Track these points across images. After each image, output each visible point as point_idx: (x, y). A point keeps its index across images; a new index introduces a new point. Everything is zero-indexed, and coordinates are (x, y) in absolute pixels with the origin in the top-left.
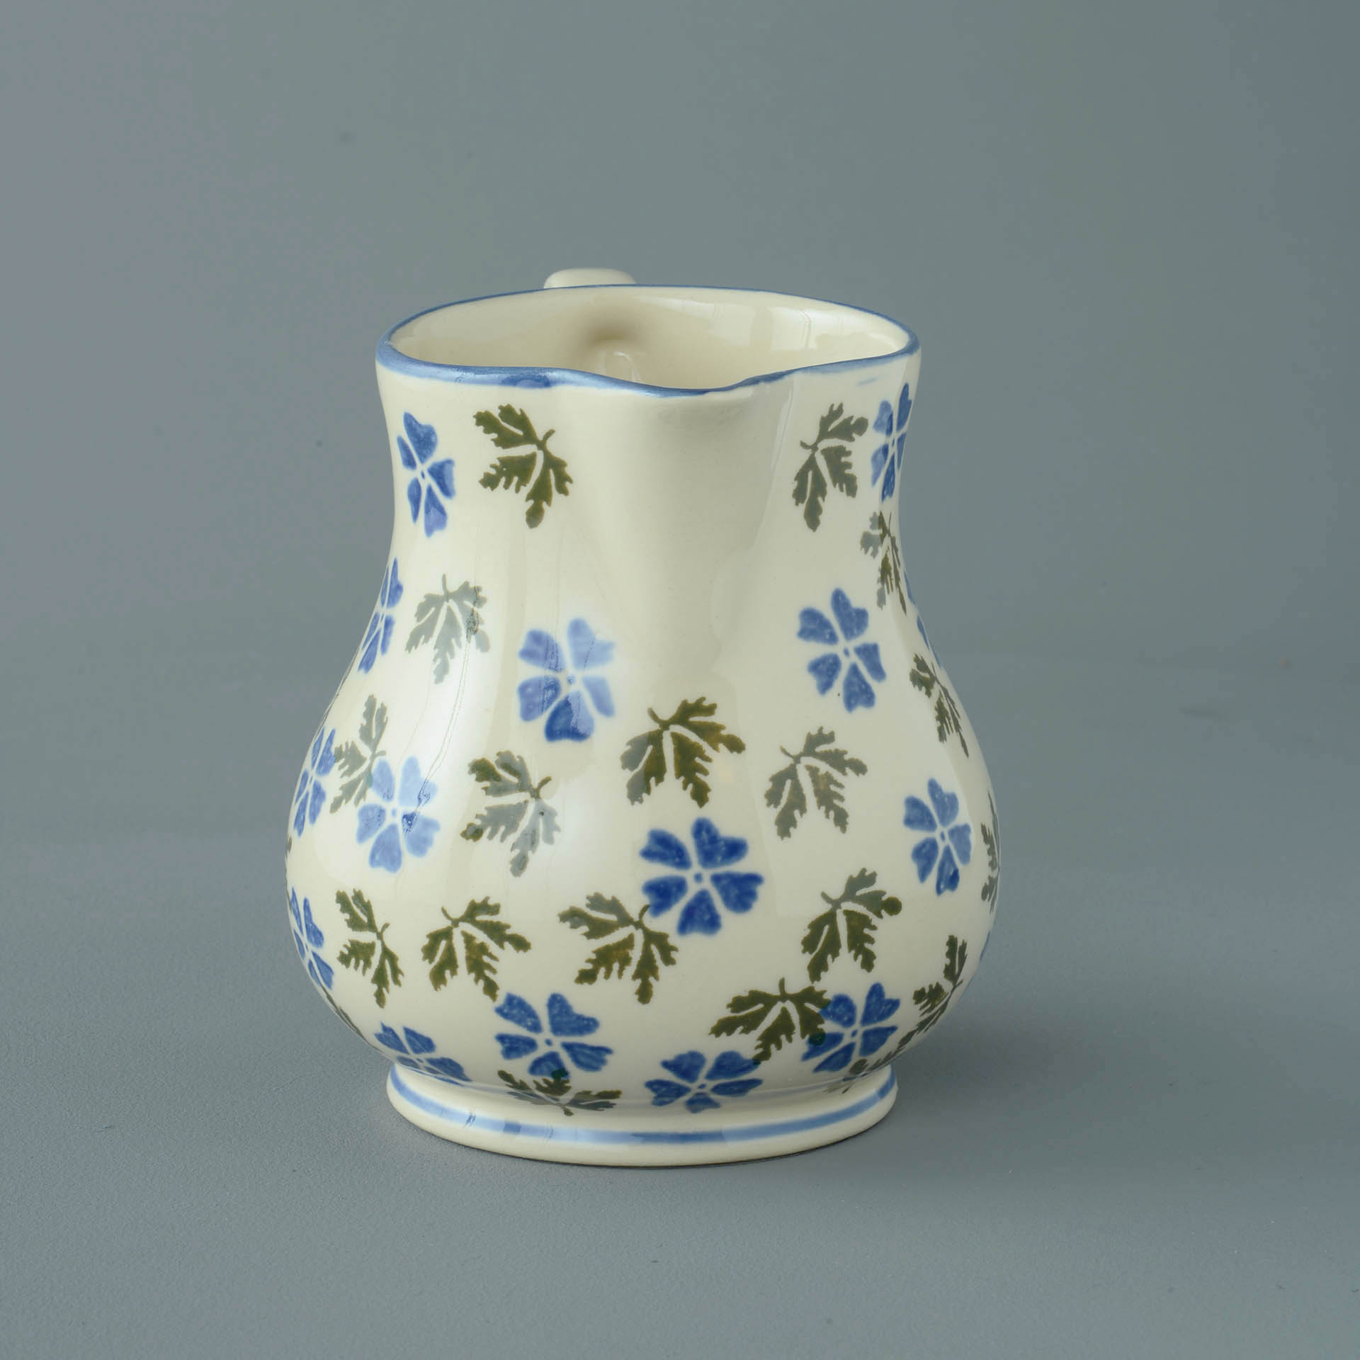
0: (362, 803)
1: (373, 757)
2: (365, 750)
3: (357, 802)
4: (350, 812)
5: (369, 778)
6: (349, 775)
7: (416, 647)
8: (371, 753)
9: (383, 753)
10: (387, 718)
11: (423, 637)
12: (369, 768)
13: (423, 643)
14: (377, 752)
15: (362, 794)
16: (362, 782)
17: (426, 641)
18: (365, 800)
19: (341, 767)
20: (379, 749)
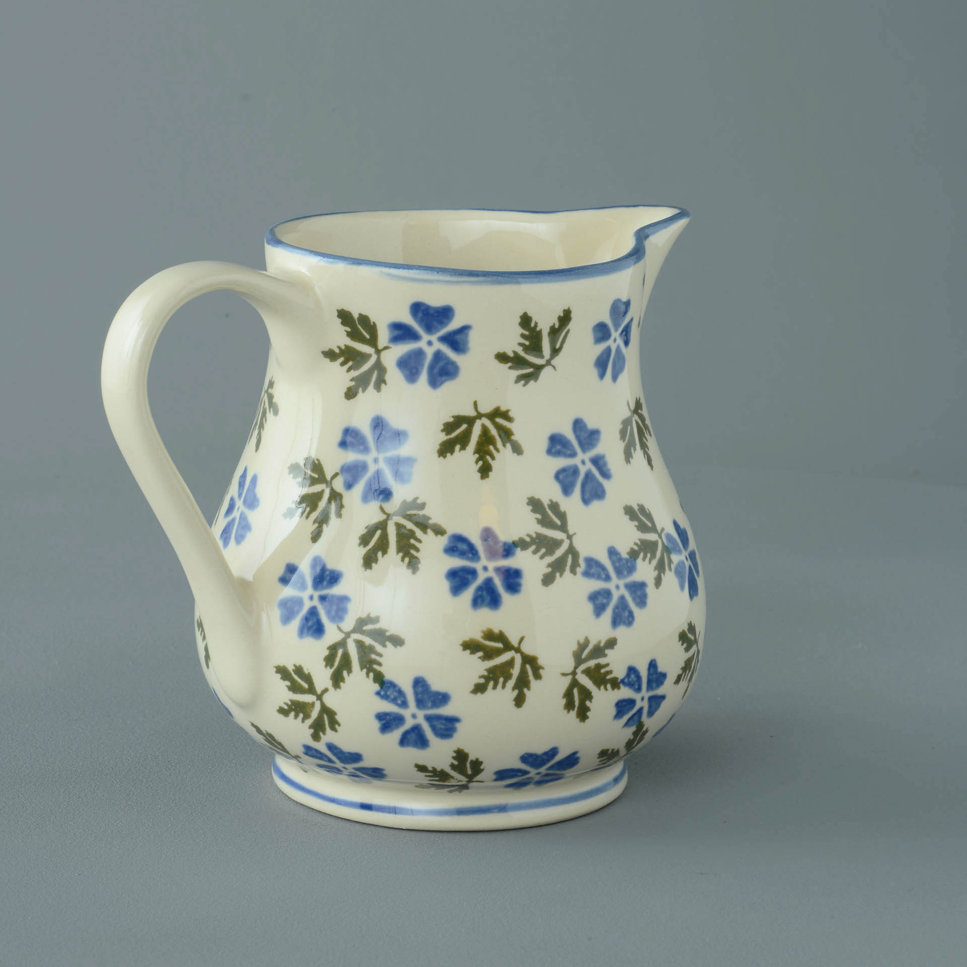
0: (673, 566)
1: (660, 536)
2: (652, 537)
3: (670, 569)
4: (670, 578)
5: (667, 550)
6: (655, 558)
7: (632, 458)
8: (657, 535)
9: (663, 530)
10: (648, 509)
11: (632, 448)
12: (663, 543)
13: (634, 452)
14: (659, 532)
15: (670, 561)
16: (665, 555)
17: (635, 449)
18: (673, 563)
19: (644, 559)
20: (659, 529)
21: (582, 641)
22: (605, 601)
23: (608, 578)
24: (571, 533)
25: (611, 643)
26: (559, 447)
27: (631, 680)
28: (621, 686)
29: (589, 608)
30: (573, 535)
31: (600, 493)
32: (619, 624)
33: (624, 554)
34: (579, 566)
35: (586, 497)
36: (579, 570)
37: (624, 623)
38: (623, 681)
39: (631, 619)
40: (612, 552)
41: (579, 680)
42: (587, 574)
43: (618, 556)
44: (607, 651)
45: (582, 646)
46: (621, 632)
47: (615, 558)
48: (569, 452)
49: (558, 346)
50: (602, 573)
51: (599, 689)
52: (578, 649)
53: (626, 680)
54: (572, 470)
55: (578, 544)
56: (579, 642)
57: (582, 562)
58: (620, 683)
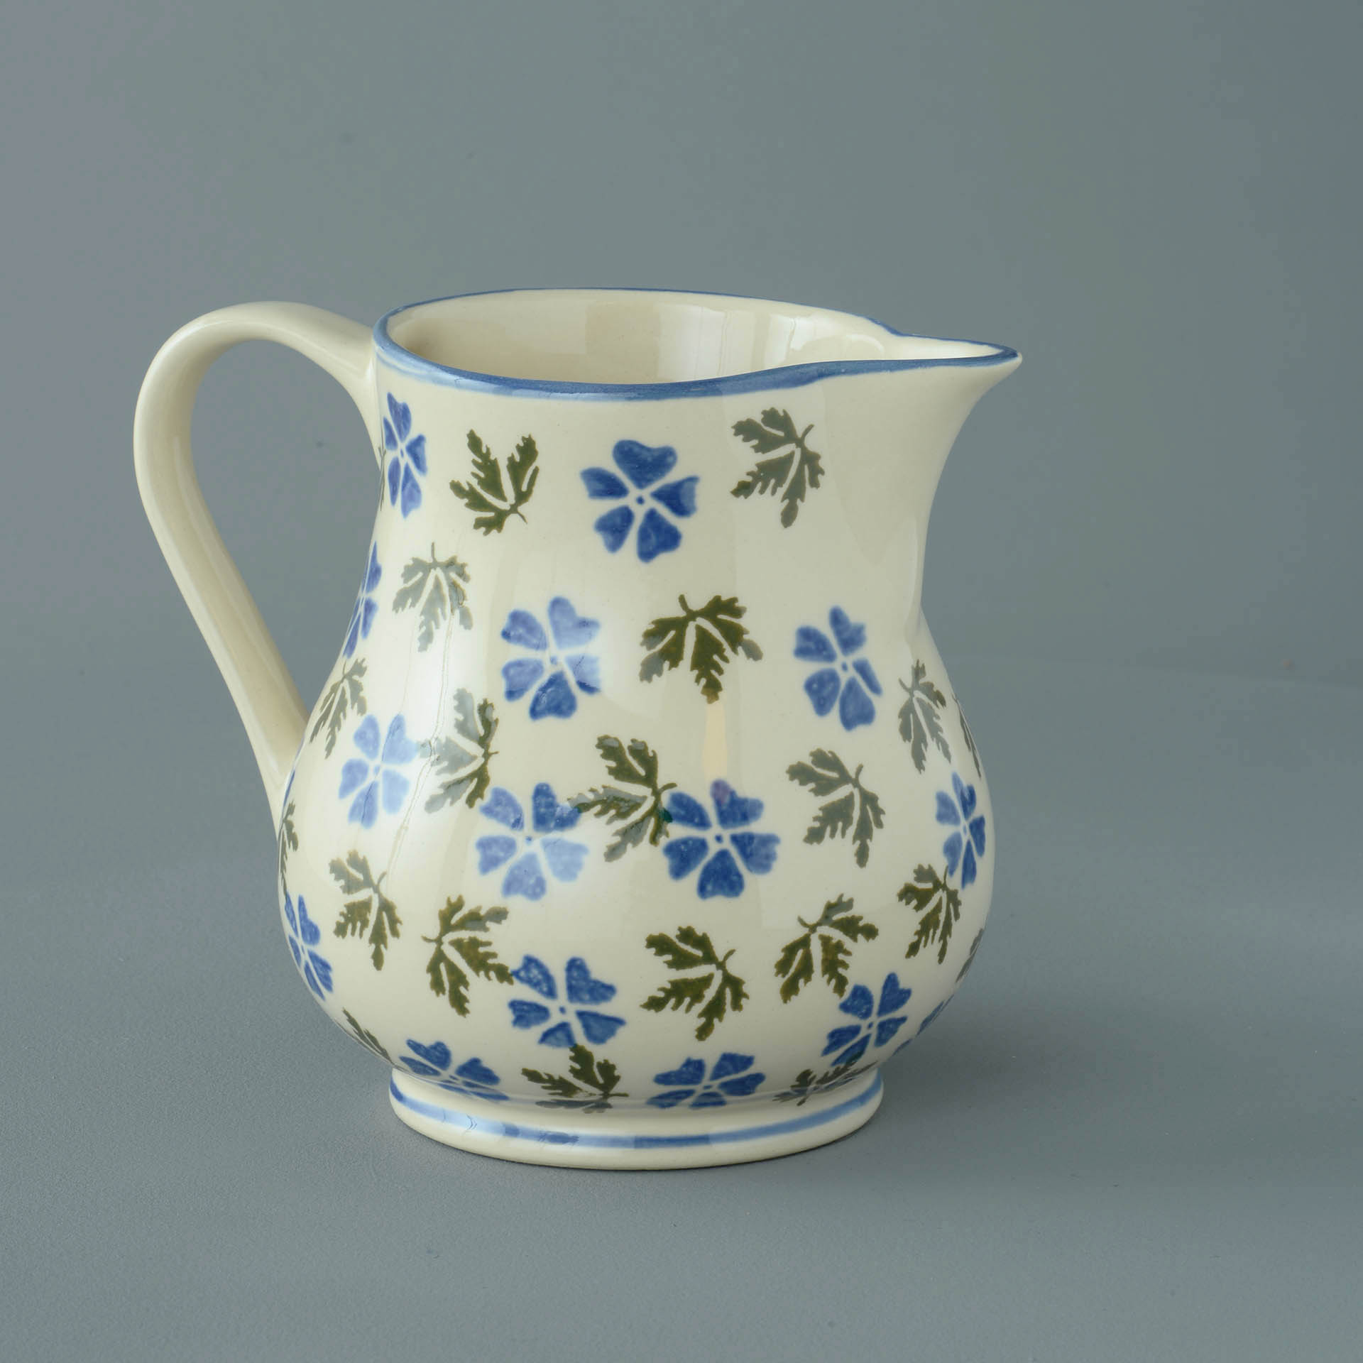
21: (454, 900)
22: (501, 854)
23: (518, 824)
24: (491, 750)
25: (499, 915)
26: (521, 631)
27: (532, 976)
28: (514, 979)
29: (475, 857)
30: (493, 754)
31: (564, 707)
32: (516, 892)
33: (563, 801)
34: (481, 796)
35: (538, 709)
36: (479, 803)
37: (525, 893)
38: (516, 974)
39: (538, 890)
40: (542, 793)
41: (445, 951)
42: (488, 811)
43: (550, 799)
44: (489, 924)
45: (455, 907)
46: (517, 904)
47: (543, 800)
48: (535, 641)
49: (524, 488)
50: (512, 815)
51: (478, 975)
52: (447, 909)
53: (522, 974)
54: (531, 667)
55: (493, 769)
56: (449, 901)
57: (488, 793)
58: (511, 975)
